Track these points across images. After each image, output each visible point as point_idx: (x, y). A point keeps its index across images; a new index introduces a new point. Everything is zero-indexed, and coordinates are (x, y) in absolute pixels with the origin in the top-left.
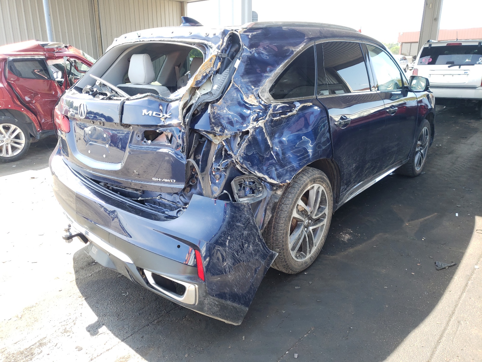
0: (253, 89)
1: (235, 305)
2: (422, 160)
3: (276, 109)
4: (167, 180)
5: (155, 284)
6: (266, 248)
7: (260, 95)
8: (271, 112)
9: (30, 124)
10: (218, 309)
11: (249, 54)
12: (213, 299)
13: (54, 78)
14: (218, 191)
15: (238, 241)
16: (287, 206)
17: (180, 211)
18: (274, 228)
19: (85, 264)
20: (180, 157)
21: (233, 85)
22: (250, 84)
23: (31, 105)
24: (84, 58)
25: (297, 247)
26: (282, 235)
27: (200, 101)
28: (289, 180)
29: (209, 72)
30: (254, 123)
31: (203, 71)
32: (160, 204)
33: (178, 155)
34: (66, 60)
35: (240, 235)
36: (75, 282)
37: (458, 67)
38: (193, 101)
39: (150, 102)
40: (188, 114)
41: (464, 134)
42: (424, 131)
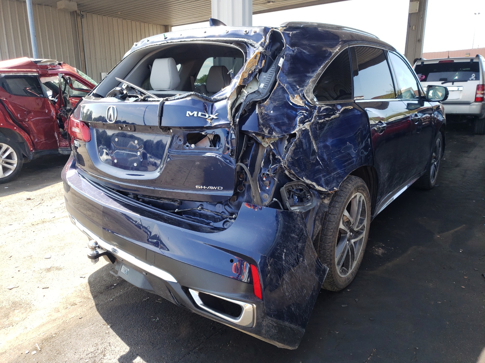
0: (298, 89)
1: (292, 326)
2: (435, 172)
3: (321, 111)
4: (213, 187)
5: (203, 305)
6: (319, 262)
7: (305, 95)
8: (316, 114)
9: (22, 144)
10: (276, 331)
11: (291, 53)
12: (271, 320)
13: (47, 96)
14: (268, 198)
15: (294, 255)
16: (335, 216)
17: (227, 221)
18: (321, 241)
19: (103, 288)
20: (228, 161)
21: (279, 84)
22: (295, 84)
23: (24, 123)
24: (79, 75)
25: (341, 262)
26: (330, 248)
27: (248, 99)
28: (337, 187)
29: (255, 69)
30: (300, 125)
31: (249, 68)
32: (201, 215)
33: (227, 159)
34: (61, 76)
35: (295, 248)
36: (96, 309)
37: (451, 83)
38: (241, 100)
39: (194, 102)
40: (238, 114)
41: (465, 148)
42: (438, 143)
